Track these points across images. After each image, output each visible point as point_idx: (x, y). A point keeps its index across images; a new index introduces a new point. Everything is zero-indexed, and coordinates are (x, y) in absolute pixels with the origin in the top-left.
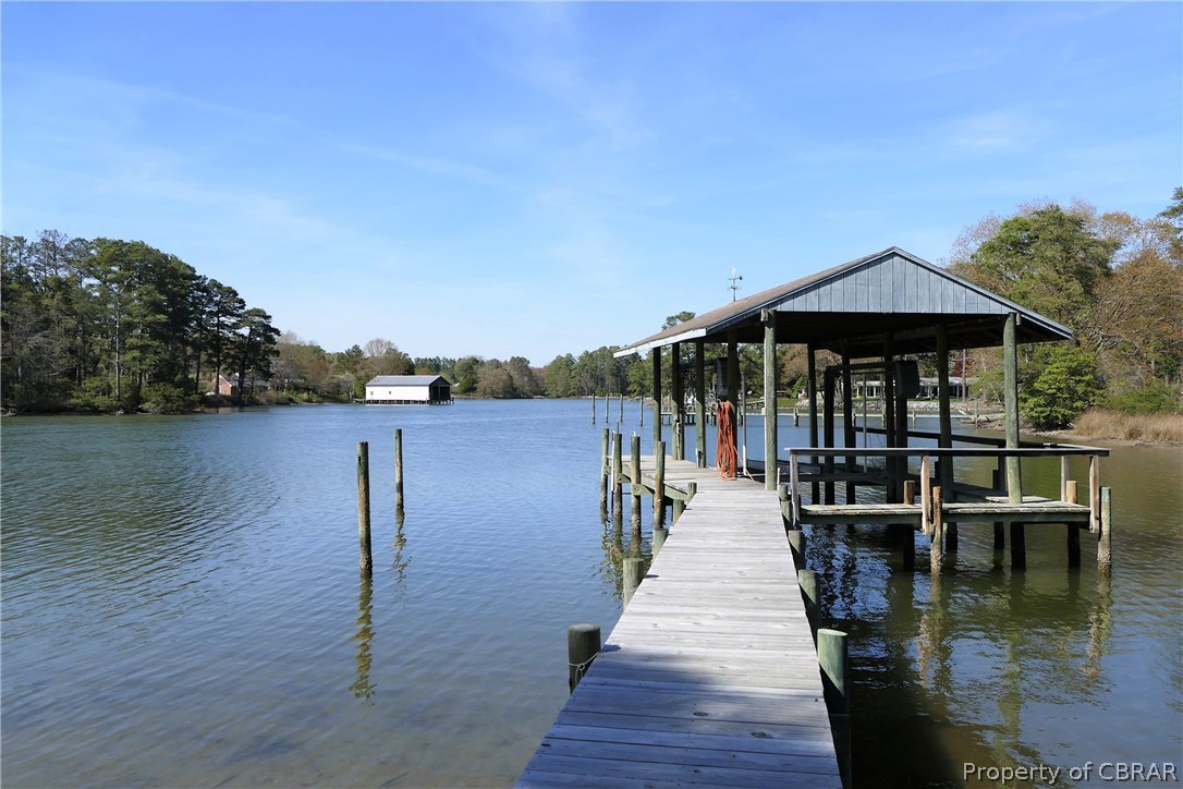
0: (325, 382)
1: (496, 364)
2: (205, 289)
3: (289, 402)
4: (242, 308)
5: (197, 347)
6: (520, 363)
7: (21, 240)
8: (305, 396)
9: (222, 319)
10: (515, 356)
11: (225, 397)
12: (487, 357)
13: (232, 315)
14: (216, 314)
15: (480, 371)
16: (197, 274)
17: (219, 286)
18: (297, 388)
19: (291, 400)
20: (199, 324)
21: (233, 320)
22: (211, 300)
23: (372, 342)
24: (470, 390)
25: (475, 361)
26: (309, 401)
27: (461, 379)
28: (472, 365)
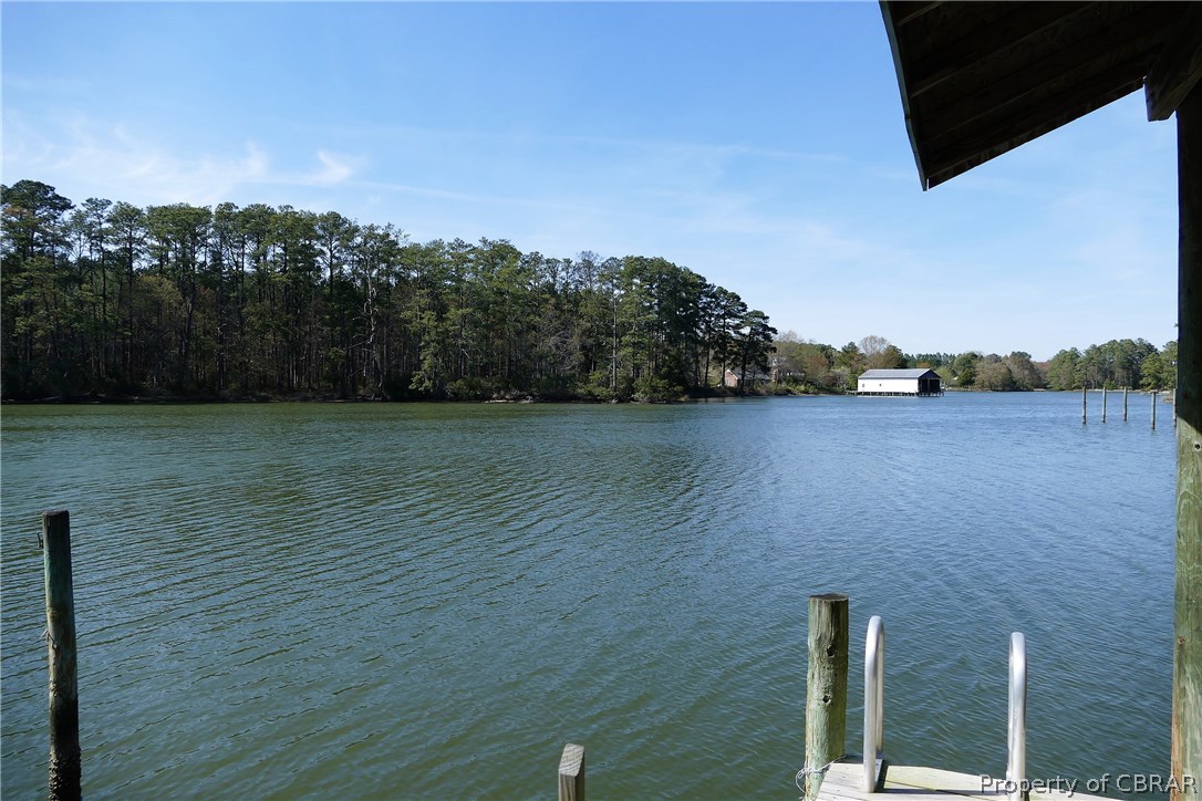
0: (822, 375)
1: (996, 359)
2: (713, 296)
3: (787, 393)
4: (744, 310)
5: (707, 346)
6: (1021, 358)
7: (568, 261)
8: (802, 388)
9: (727, 320)
10: (1016, 351)
11: (730, 389)
12: (986, 352)
13: (736, 316)
14: (723, 317)
15: (979, 366)
16: (708, 283)
17: (725, 292)
18: (796, 381)
19: (789, 391)
20: (708, 326)
21: (737, 322)
22: (718, 305)
23: (866, 339)
24: (968, 382)
25: (974, 356)
26: (806, 392)
27: (959, 373)
28: (971, 359)
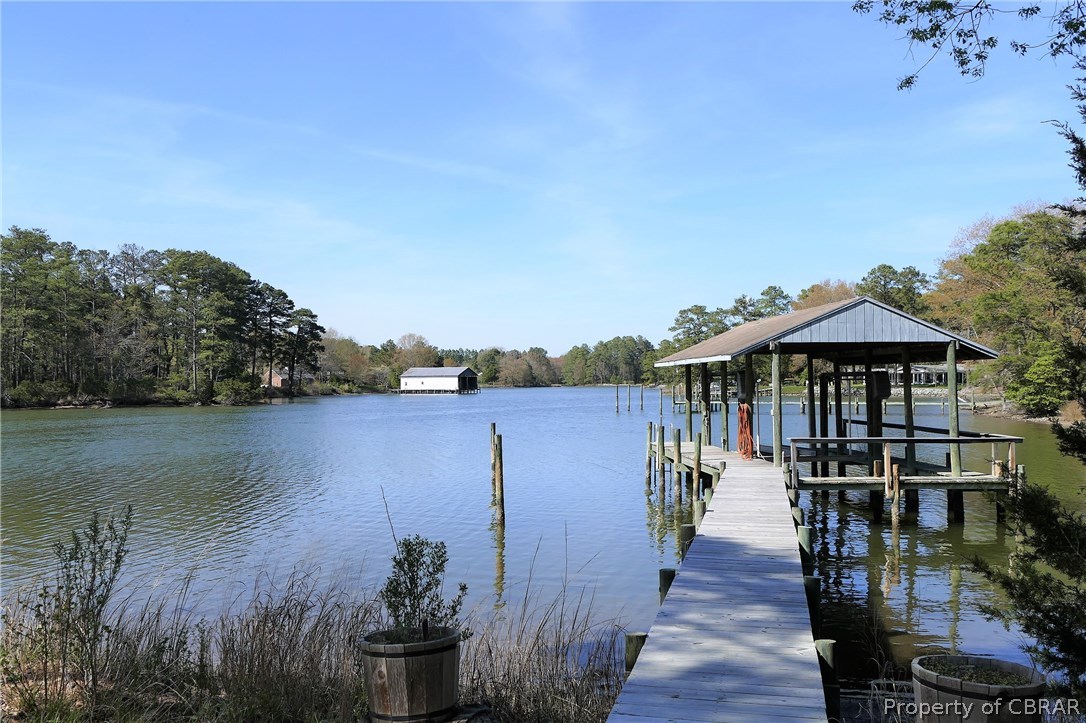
0: (364, 374)
1: (517, 355)
2: (259, 293)
3: (333, 393)
4: (291, 308)
5: (253, 343)
6: (538, 354)
7: (105, 253)
8: (346, 387)
9: (274, 318)
10: (534, 347)
11: (276, 388)
12: (507, 348)
13: (283, 315)
14: (269, 315)
15: (502, 362)
16: (252, 279)
17: (271, 289)
18: (339, 380)
19: (334, 391)
20: (254, 324)
21: (284, 320)
22: (264, 302)
23: (404, 337)
24: (492, 379)
25: (497, 352)
26: (350, 391)
27: (484, 369)
28: (495, 354)
